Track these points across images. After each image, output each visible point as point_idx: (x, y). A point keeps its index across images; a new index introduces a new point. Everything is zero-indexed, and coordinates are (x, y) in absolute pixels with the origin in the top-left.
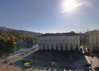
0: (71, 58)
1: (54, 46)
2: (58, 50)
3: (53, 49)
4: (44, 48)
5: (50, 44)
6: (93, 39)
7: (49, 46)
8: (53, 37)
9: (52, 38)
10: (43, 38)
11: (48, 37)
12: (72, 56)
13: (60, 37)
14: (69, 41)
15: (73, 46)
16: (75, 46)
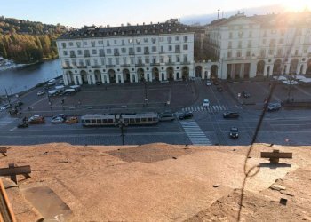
0: (169, 103)
1: (115, 69)
2: (131, 81)
3: (112, 79)
4: (83, 79)
5: (103, 63)
6: (230, 43)
7: (101, 70)
8: (111, 40)
9: (108, 45)
11: (93, 40)
12: (170, 96)
13: (135, 38)
14: (162, 52)
15: (175, 67)
16: (181, 67)
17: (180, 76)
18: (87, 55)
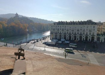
1: (66, 35)
5: (63, 33)
7: (62, 35)
9: (65, 27)
10: (59, 27)
12: (85, 47)
13: (75, 26)
14: (84, 31)
15: (88, 37)
16: (91, 37)
17: (91, 40)
18: (58, 30)
